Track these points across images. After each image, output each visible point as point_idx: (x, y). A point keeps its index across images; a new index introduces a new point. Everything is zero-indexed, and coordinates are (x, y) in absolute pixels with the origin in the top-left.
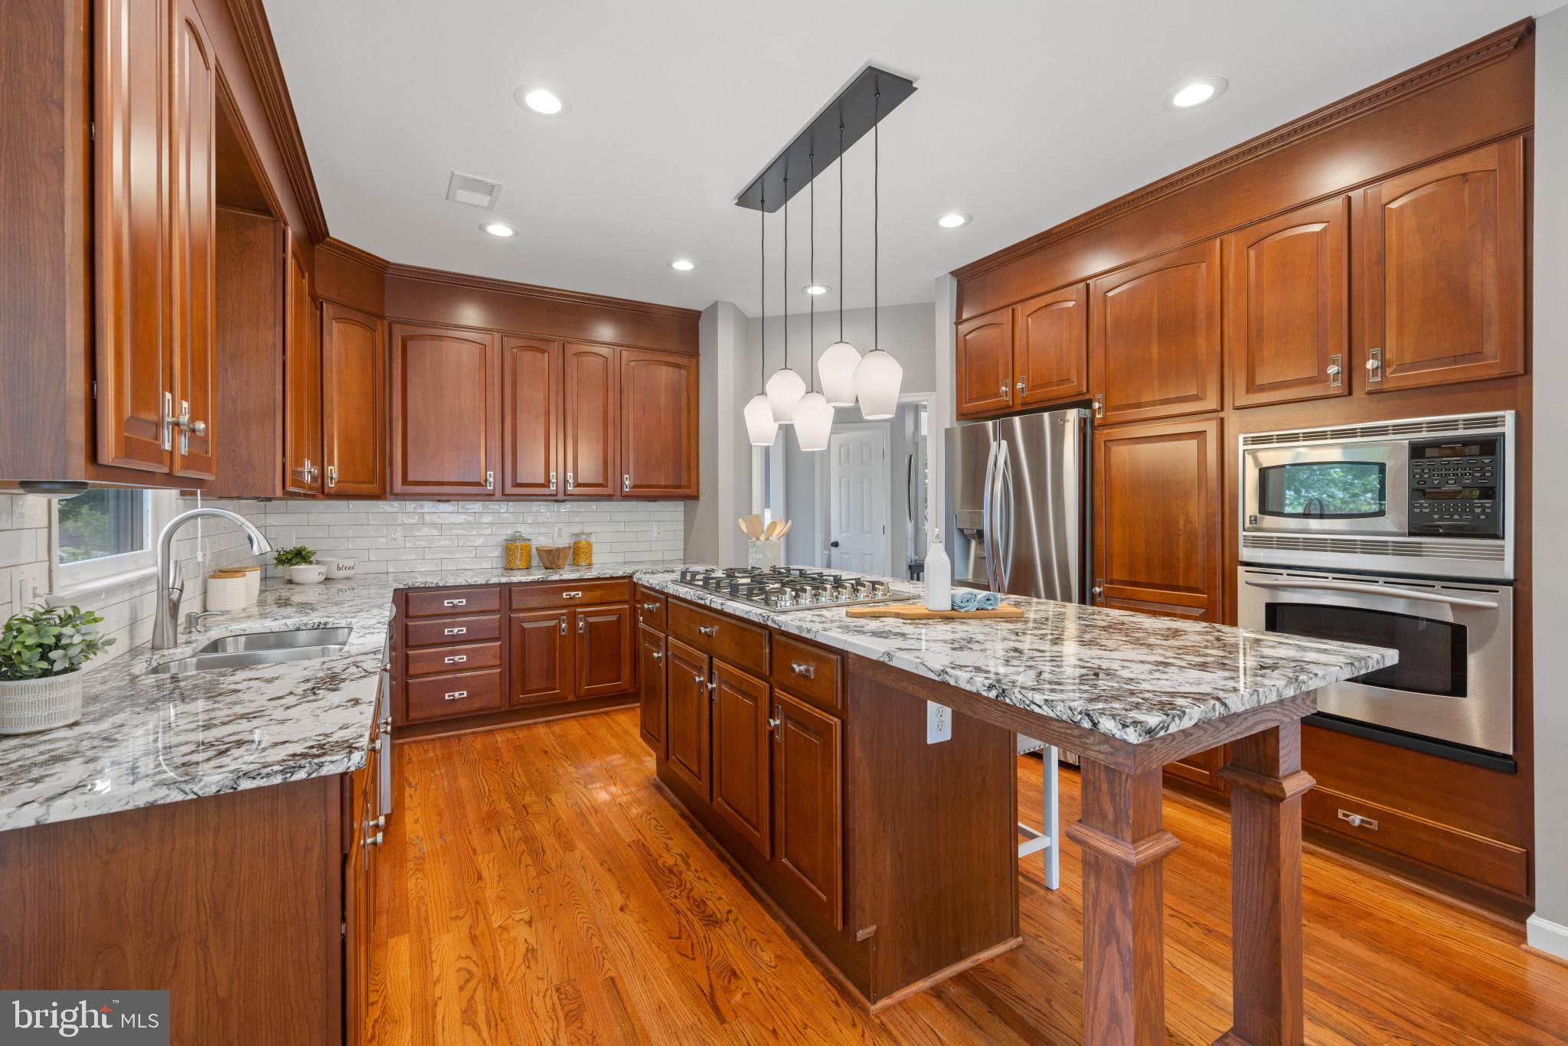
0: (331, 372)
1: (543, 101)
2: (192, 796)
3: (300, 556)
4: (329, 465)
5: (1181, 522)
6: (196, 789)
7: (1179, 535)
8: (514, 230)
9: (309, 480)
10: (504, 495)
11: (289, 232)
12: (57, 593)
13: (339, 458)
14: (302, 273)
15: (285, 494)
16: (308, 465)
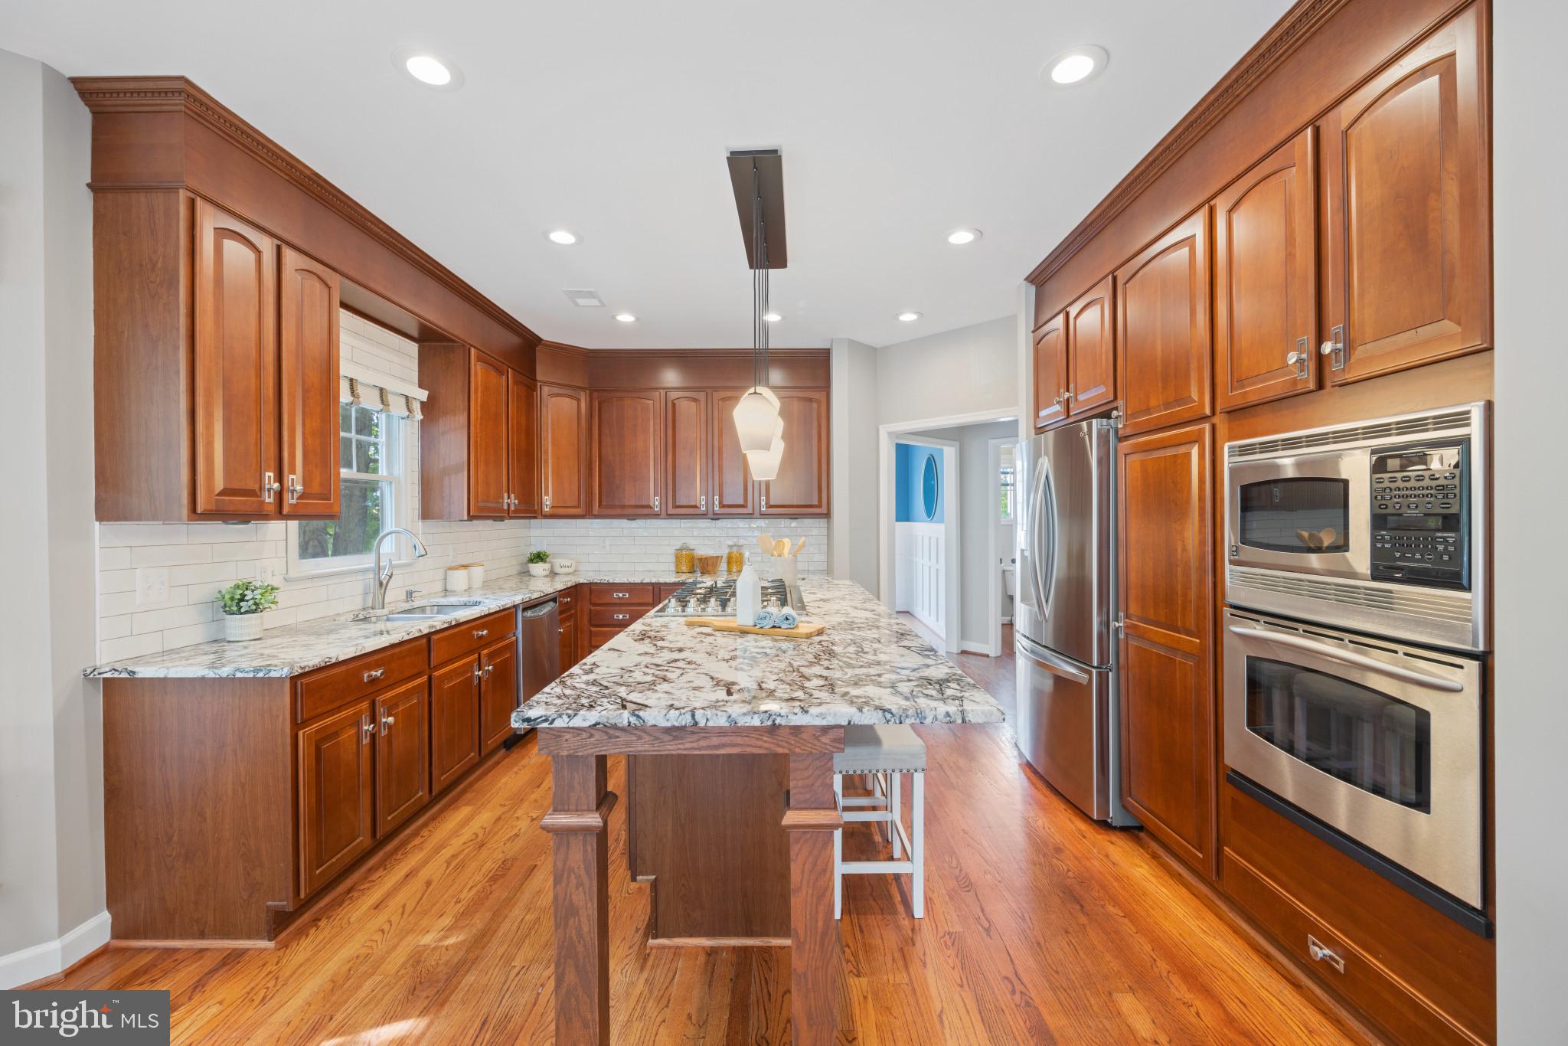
0: (547, 431)
1: (562, 237)
2: (217, 676)
3: (539, 557)
4: (545, 495)
5: (1179, 550)
6: (219, 673)
7: (1177, 566)
8: (635, 317)
9: (513, 508)
10: (668, 515)
11: (472, 349)
12: (292, 574)
13: (553, 491)
14: (500, 372)
15: (471, 518)
16: (509, 497)
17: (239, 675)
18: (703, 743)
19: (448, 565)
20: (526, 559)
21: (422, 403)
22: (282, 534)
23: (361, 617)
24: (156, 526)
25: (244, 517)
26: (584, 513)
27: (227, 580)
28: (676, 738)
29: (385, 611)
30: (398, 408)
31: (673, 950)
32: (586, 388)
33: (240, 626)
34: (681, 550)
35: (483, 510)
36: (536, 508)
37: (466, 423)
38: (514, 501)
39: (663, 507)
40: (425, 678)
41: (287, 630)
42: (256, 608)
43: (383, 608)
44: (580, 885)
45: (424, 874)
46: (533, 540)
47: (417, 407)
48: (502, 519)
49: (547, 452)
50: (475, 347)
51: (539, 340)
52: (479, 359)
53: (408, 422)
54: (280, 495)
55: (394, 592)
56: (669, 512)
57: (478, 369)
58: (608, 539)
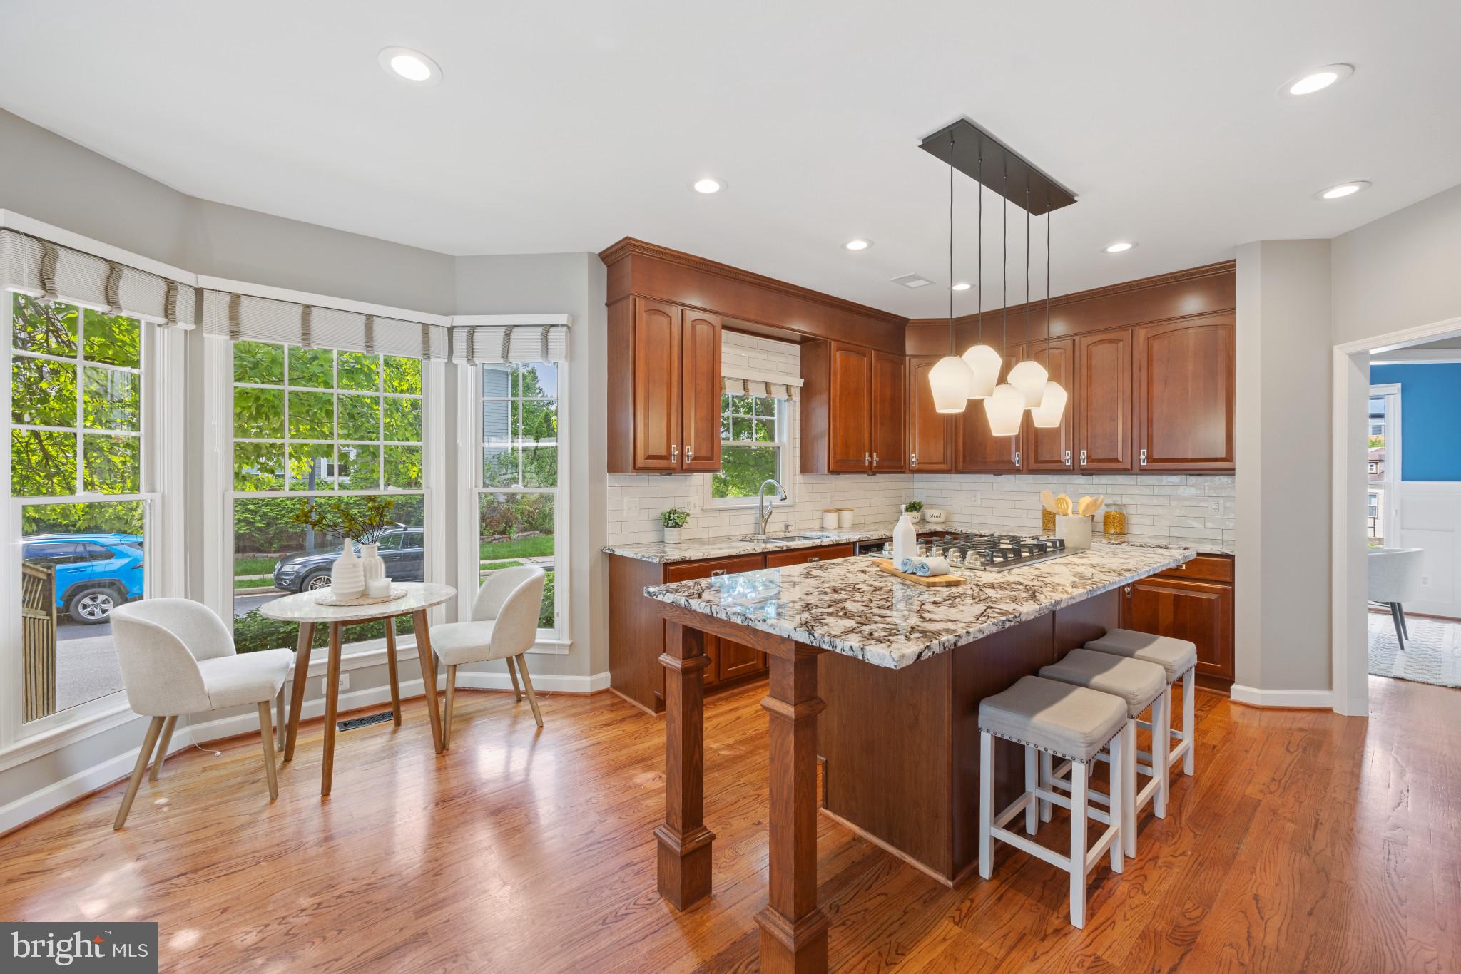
0: (914, 397)
3: (914, 507)
4: (910, 453)
8: (969, 284)
9: (875, 465)
10: (1029, 470)
11: (832, 343)
12: (706, 507)
13: (920, 448)
14: (862, 355)
15: (831, 472)
16: (871, 456)
17: (644, 559)
19: (826, 508)
22: (700, 482)
23: (748, 538)
24: (629, 475)
25: (668, 471)
26: (949, 468)
29: (764, 537)
30: (779, 394)
31: (833, 823)
33: (671, 534)
35: (844, 465)
36: (901, 464)
37: (827, 400)
38: (876, 459)
39: (1025, 463)
41: (692, 541)
42: (676, 525)
43: (765, 534)
44: (675, 704)
45: (739, 713)
46: (915, 492)
47: (795, 392)
48: (864, 475)
49: (914, 415)
50: (835, 340)
51: (907, 320)
52: (838, 348)
54: (681, 458)
55: (774, 527)
56: (1031, 468)
57: (838, 357)
58: (979, 493)
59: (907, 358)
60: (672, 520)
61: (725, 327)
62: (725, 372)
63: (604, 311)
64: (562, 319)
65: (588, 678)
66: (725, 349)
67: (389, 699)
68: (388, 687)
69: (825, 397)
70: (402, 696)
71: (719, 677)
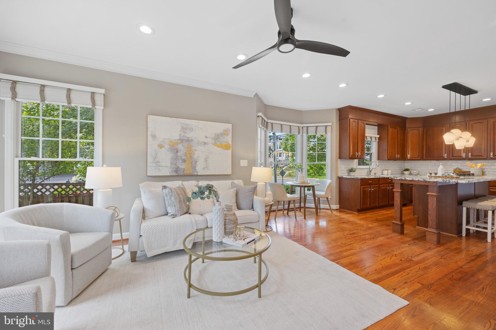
0: (409, 139)
1: (408, 103)
4: (408, 155)
8: (434, 109)
9: (398, 158)
10: (450, 159)
12: (357, 168)
13: (411, 153)
14: (395, 128)
15: (388, 160)
16: (398, 155)
18: (415, 183)
19: (383, 169)
20: (403, 170)
21: (378, 138)
22: (357, 161)
24: (343, 160)
25: (353, 159)
26: (420, 159)
27: (350, 167)
28: (411, 182)
30: (374, 139)
32: (422, 127)
33: (352, 174)
34: (456, 169)
35: (391, 158)
36: (405, 158)
38: (399, 156)
39: (448, 157)
40: (378, 185)
42: (354, 171)
46: (405, 166)
47: (377, 139)
48: (396, 160)
49: (409, 144)
50: (389, 125)
51: (407, 118)
52: (390, 127)
53: (375, 142)
54: (358, 156)
55: (372, 173)
56: (450, 158)
57: (390, 130)
58: (429, 166)
59: (407, 128)
60: (351, 170)
61: (366, 124)
62: (366, 135)
63: (338, 121)
64: (330, 124)
65: (335, 206)
66: (366, 129)
67: (299, 207)
68: (299, 204)
69: (386, 140)
70: (306, 206)
71: (361, 208)
